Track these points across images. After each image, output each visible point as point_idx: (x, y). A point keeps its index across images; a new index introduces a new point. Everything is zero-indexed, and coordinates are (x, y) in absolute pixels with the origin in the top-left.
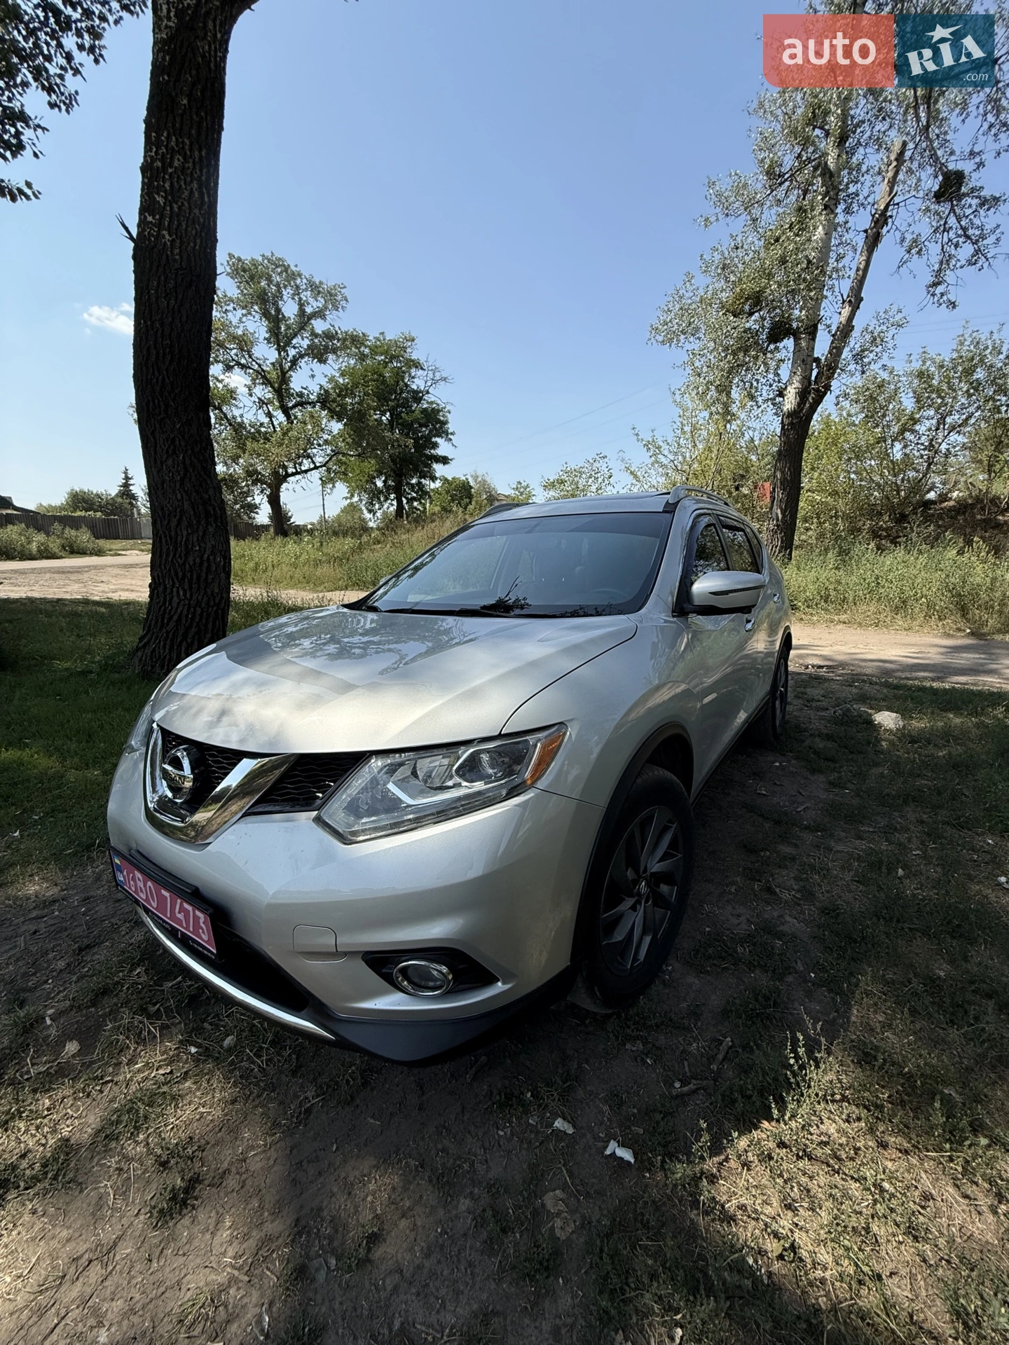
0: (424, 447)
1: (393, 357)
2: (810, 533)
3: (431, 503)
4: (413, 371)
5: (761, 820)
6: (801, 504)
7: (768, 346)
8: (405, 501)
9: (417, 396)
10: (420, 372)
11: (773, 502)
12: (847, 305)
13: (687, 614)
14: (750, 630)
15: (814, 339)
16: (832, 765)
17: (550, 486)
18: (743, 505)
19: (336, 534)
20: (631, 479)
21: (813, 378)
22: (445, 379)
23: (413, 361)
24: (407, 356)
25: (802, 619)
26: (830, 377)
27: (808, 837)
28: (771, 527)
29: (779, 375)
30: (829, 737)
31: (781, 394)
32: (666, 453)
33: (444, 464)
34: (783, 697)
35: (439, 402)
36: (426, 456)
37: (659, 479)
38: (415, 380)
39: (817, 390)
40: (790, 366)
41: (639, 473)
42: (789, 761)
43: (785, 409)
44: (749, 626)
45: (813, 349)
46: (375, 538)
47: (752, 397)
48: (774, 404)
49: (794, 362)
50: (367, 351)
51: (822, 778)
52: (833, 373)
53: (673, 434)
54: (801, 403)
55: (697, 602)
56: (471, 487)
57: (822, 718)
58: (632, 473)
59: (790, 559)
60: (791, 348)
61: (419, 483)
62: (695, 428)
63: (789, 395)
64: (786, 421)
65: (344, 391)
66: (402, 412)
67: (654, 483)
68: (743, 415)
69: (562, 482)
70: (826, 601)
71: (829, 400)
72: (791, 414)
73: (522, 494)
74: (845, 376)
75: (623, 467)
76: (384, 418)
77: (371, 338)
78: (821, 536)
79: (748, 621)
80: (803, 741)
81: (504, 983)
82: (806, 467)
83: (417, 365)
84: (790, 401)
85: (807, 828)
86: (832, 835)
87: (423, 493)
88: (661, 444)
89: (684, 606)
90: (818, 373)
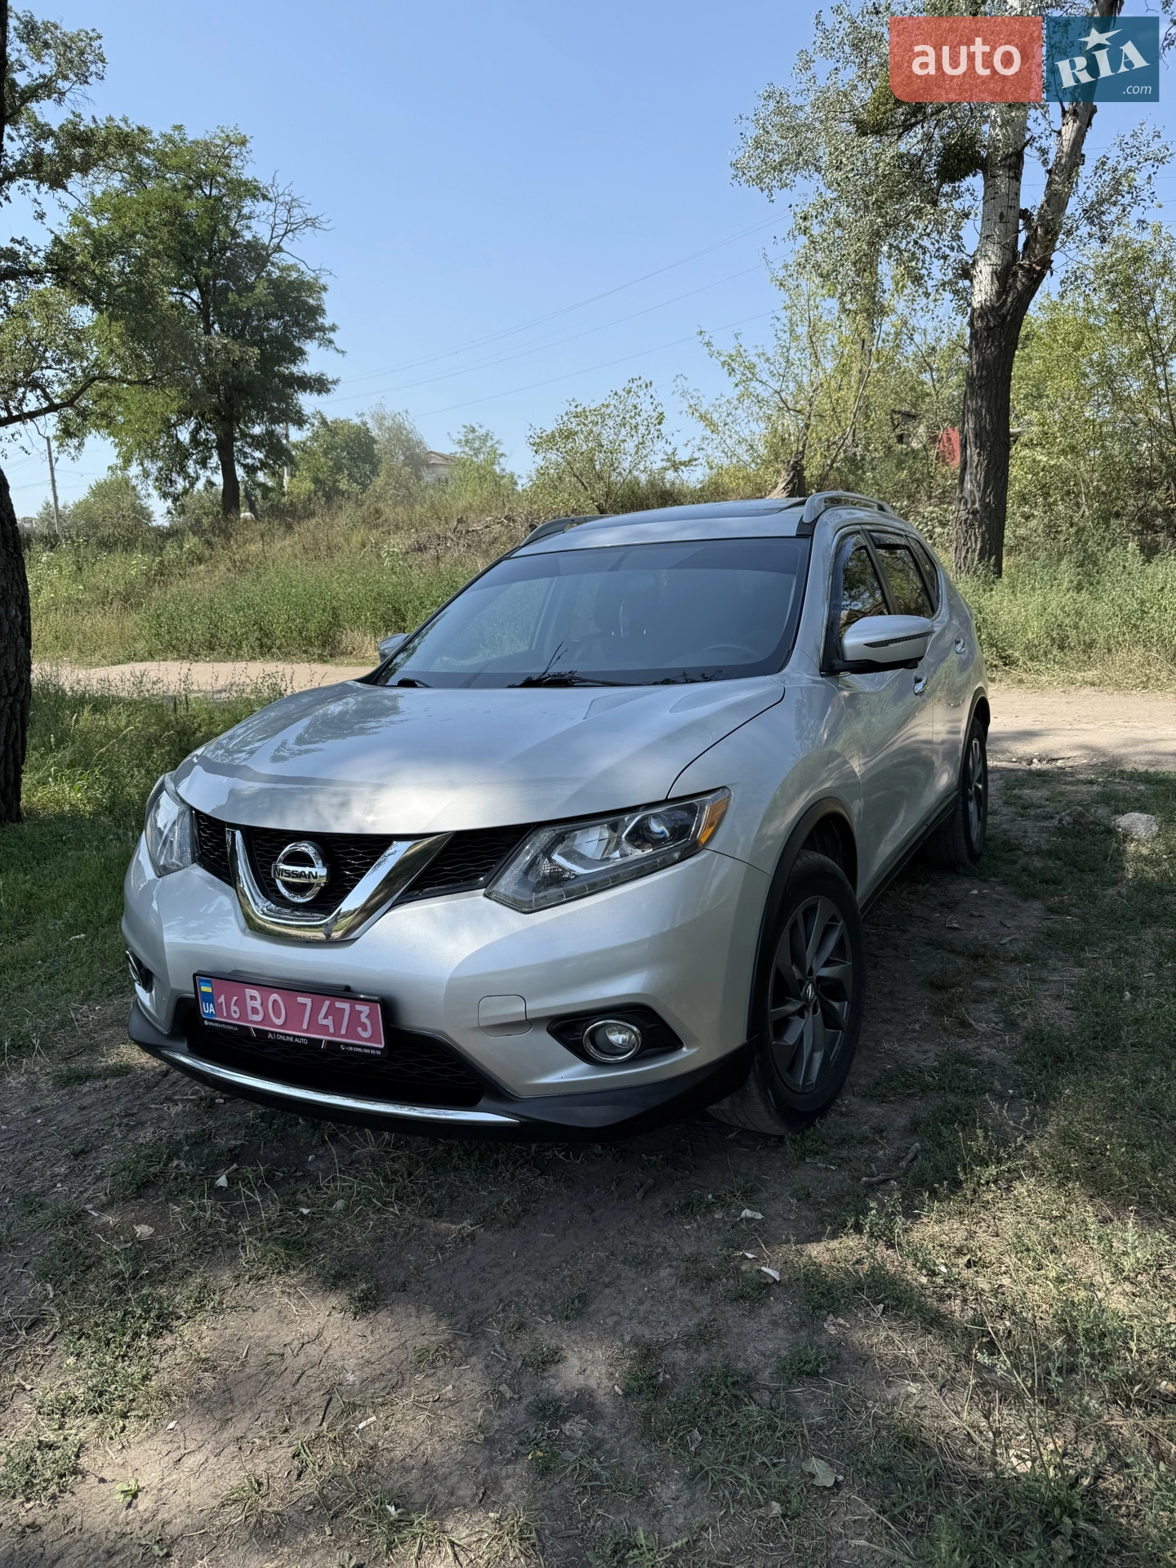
0: (280, 361)
1: (202, 176)
2: (1033, 523)
3: (293, 476)
4: (248, 206)
5: (951, 956)
6: (1014, 471)
7: (940, 186)
8: (240, 472)
9: (258, 255)
10: (262, 206)
11: (964, 470)
12: (1069, 118)
13: (838, 672)
14: (921, 693)
15: (1017, 177)
16: (1052, 887)
17: (543, 443)
18: (912, 473)
19: (107, 545)
20: (700, 429)
21: (1020, 248)
22: (310, 222)
23: (245, 184)
24: (232, 174)
25: (1021, 681)
26: (1050, 247)
27: (1014, 970)
28: (963, 515)
29: (960, 238)
30: (1052, 854)
31: (966, 272)
32: (765, 377)
33: (319, 392)
34: (981, 797)
35: (302, 267)
36: (282, 377)
37: (753, 426)
38: (253, 223)
39: (1029, 271)
40: (979, 224)
41: (715, 416)
42: (992, 888)
43: (976, 305)
44: (919, 687)
45: (1017, 194)
46: (190, 552)
47: (918, 280)
48: (956, 292)
49: (986, 219)
50: (147, 161)
51: (1037, 905)
52: (1053, 241)
53: (775, 342)
54: (1002, 291)
55: (849, 656)
56: (373, 441)
57: (1042, 830)
58: (702, 417)
59: (999, 573)
60: (980, 193)
61: (270, 434)
62: (814, 330)
63: (981, 277)
64: (978, 324)
65: (103, 248)
66: (226, 288)
67: (746, 434)
68: (900, 305)
69: (570, 435)
70: (1061, 648)
71: (1050, 285)
72: (984, 312)
73: (477, 452)
74: (1073, 246)
75: (685, 407)
76: (186, 300)
77: (155, 135)
78: (1052, 530)
79: (918, 681)
80: (1014, 862)
81: (688, 1048)
82: (1017, 405)
83: (253, 191)
84: (983, 289)
85: (1013, 960)
86: (1045, 965)
87: (277, 451)
88: (755, 360)
89: (833, 663)
90: (1028, 238)
